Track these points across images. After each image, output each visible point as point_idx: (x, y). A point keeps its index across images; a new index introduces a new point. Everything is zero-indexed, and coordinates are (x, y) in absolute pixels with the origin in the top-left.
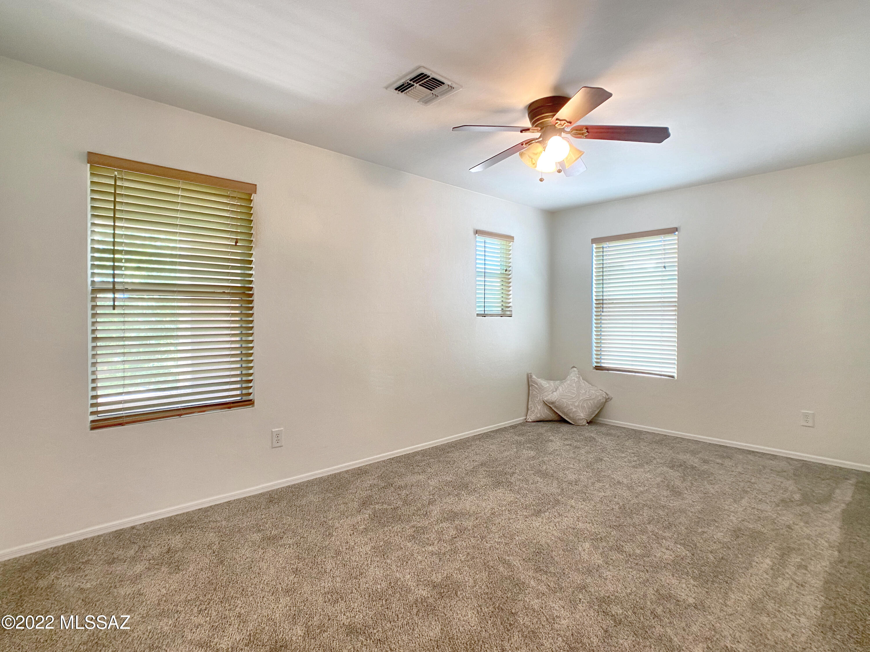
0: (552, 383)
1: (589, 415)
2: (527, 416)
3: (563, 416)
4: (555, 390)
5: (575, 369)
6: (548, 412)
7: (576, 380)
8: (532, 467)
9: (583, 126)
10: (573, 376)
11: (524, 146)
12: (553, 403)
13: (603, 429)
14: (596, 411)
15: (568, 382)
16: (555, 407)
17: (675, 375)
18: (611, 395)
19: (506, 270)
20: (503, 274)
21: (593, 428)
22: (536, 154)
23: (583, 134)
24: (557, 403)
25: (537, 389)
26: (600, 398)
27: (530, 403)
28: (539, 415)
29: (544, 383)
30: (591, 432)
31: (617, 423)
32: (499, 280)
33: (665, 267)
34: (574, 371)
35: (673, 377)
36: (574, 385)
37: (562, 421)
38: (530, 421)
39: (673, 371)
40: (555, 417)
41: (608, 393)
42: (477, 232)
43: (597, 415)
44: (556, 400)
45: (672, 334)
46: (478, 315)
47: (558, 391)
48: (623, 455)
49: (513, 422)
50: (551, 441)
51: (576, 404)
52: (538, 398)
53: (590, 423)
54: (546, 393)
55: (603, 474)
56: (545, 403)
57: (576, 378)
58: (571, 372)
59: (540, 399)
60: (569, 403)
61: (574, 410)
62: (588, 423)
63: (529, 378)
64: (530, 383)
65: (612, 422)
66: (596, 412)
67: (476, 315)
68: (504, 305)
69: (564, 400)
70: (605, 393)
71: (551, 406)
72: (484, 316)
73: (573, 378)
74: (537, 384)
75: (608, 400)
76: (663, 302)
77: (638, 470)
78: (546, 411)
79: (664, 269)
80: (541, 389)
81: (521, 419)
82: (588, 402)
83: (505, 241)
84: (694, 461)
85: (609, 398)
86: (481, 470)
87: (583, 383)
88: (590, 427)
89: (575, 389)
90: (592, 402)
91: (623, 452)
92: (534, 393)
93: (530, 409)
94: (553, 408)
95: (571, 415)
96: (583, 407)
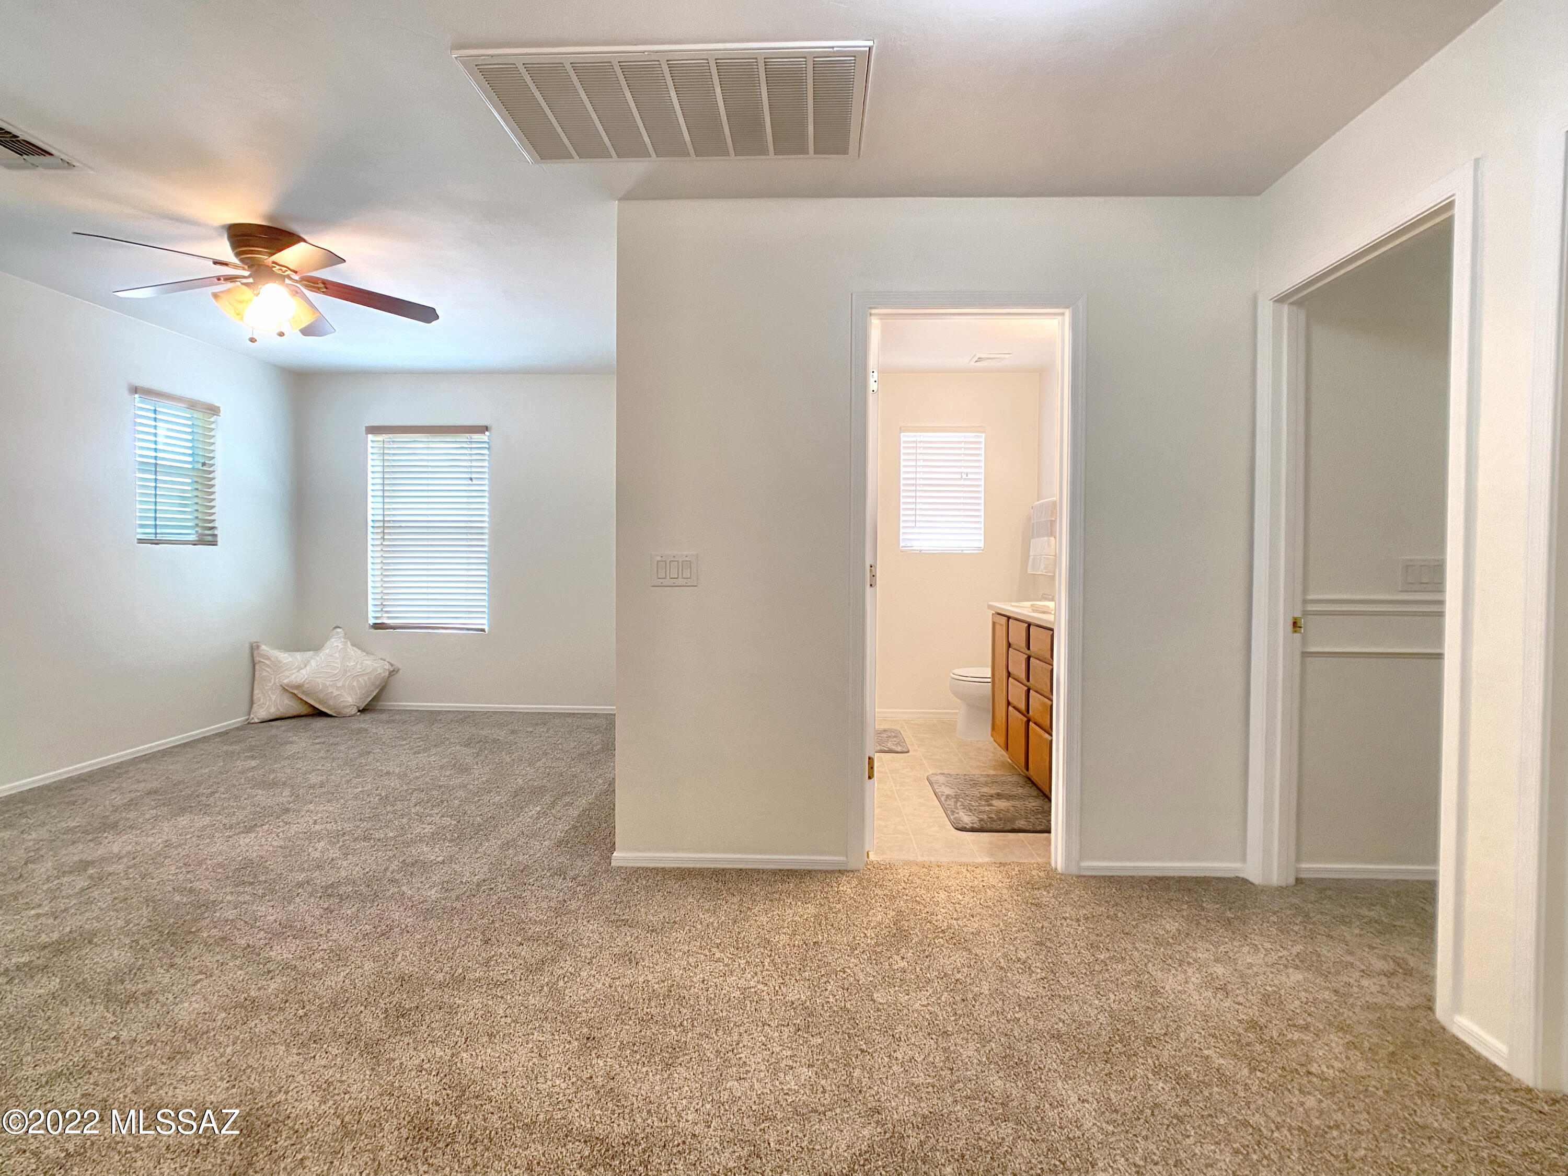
0: (299, 656)
1: (360, 699)
2: (249, 714)
3: (317, 706)
4: (302, 666)
5: (339, 630)
6: (289, 703)
7: (341, 646)
8: (249, 780)
9: (318, 279)
10: (336, 643)
11: (222, 281)
12: (299, 687)
13: (384, 717)
14: (373, 691)
15: (327, 651)
16: (303, 692)
17: (486, 628)
18: (397, 664)
19: (204, 464)
20: (199, 470)
21: (367, 716)
22: (241, 302)
23: (319, 288)
24: (306, 686)
25: (268, 666)
26: (380, 671)
27: (256, 692)
28: (273, 710)
29: (285, 657)
30: (365, 722)
31: (407, 706)
32: (190, 481)
33: (471, 479)
34: (338, 633)
35: (483, 630)
36: (337, 655)
37: (319, 714)
38: (256, 721)
39: (483, 622)
40: (304, 710)
41: (393, 662)
42: (135, 390)
43: (376, 699)
44: (304, 682)
45: (483, 572)
46: (141, 541)
47: (308, 668)
48: (404, 742)
49: (222, 727)
50: (291, 743)
51: (340, 684)
52: (270, 682)
53: (363, 711)
54: (287, 673)
55: (367, 768)
56: (285, 689)
57: (340, 644)
58: (333, 636)
59: (275, 683)
60: (328, 683)
61: (336, 693)
62: (359, 711)
63: (254, 648)
64: (257, 659)
65: (401, 706)
66: (374, 694)
67: (136, 541)
68: (200, 525)
69: (320, 680)
70: (389, 662)
71: (296, 692)
72: (157, 543)
73: (335, 644)
74: (269, 659)
75: (393, 672)
76: (470, 527)
77: (419, 755)
78: (286, 701)
79: (470, 482)
80: (277, 666)
81: (239, 720)
82: (360, 679)
83: (202, 413)
84: (500, 734)
85: (393, 671)
86: (146, 800)
87: (353, 652)
88: (362, 715)
89: (338, 661)
90: (366, 678)
91: (405, 739)
92: (265, 674)
93: (255, 701)
94: (299, 695)
95: (331, 702)
96: (353, 688)
